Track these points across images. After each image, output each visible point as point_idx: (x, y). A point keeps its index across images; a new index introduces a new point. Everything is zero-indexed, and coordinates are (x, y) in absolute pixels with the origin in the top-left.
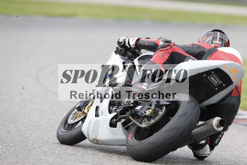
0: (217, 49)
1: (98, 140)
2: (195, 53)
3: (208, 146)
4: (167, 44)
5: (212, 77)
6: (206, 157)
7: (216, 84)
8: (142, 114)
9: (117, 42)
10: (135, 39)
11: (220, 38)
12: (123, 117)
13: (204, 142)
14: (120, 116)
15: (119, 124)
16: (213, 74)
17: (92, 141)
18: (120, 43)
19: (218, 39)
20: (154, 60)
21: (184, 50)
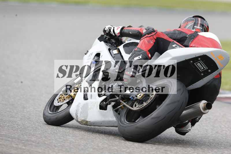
0: (198, 34)
1: (87, 122)
2: (177, 38)
5: (198, 63)
7: (202, 70)
8: (134, 98)
9: (103, 30)
10: (119, 28)
11: (201, 24)
12: (114, 100)
14: (110, 100)
15: (110, 107)
16: (200, 60)
17: (81, 122)
18: (106, 31)
19: (199, 25)
20: (141, 46)
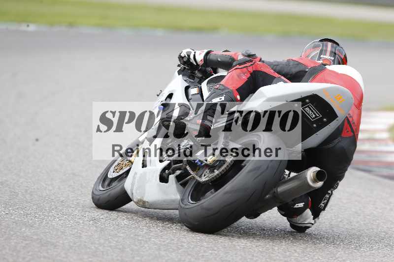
0: (326, 68)
1: (144, 202)
2: (291, 73)
3: (308, 212)
4: (248, 59)
5: (306, 107)
6: (308, 227)
7: (314, 118)
8: (202, 162)
9: (178, 56)
10: (203, 52)
11: (331, 52)
13: (301, 205)
14: (173, 166)
15: (172, 178)
16: (309, 103)
18: (183, 58)
19: (328, 53)
20: (226, 82)
21: (274, 68)
